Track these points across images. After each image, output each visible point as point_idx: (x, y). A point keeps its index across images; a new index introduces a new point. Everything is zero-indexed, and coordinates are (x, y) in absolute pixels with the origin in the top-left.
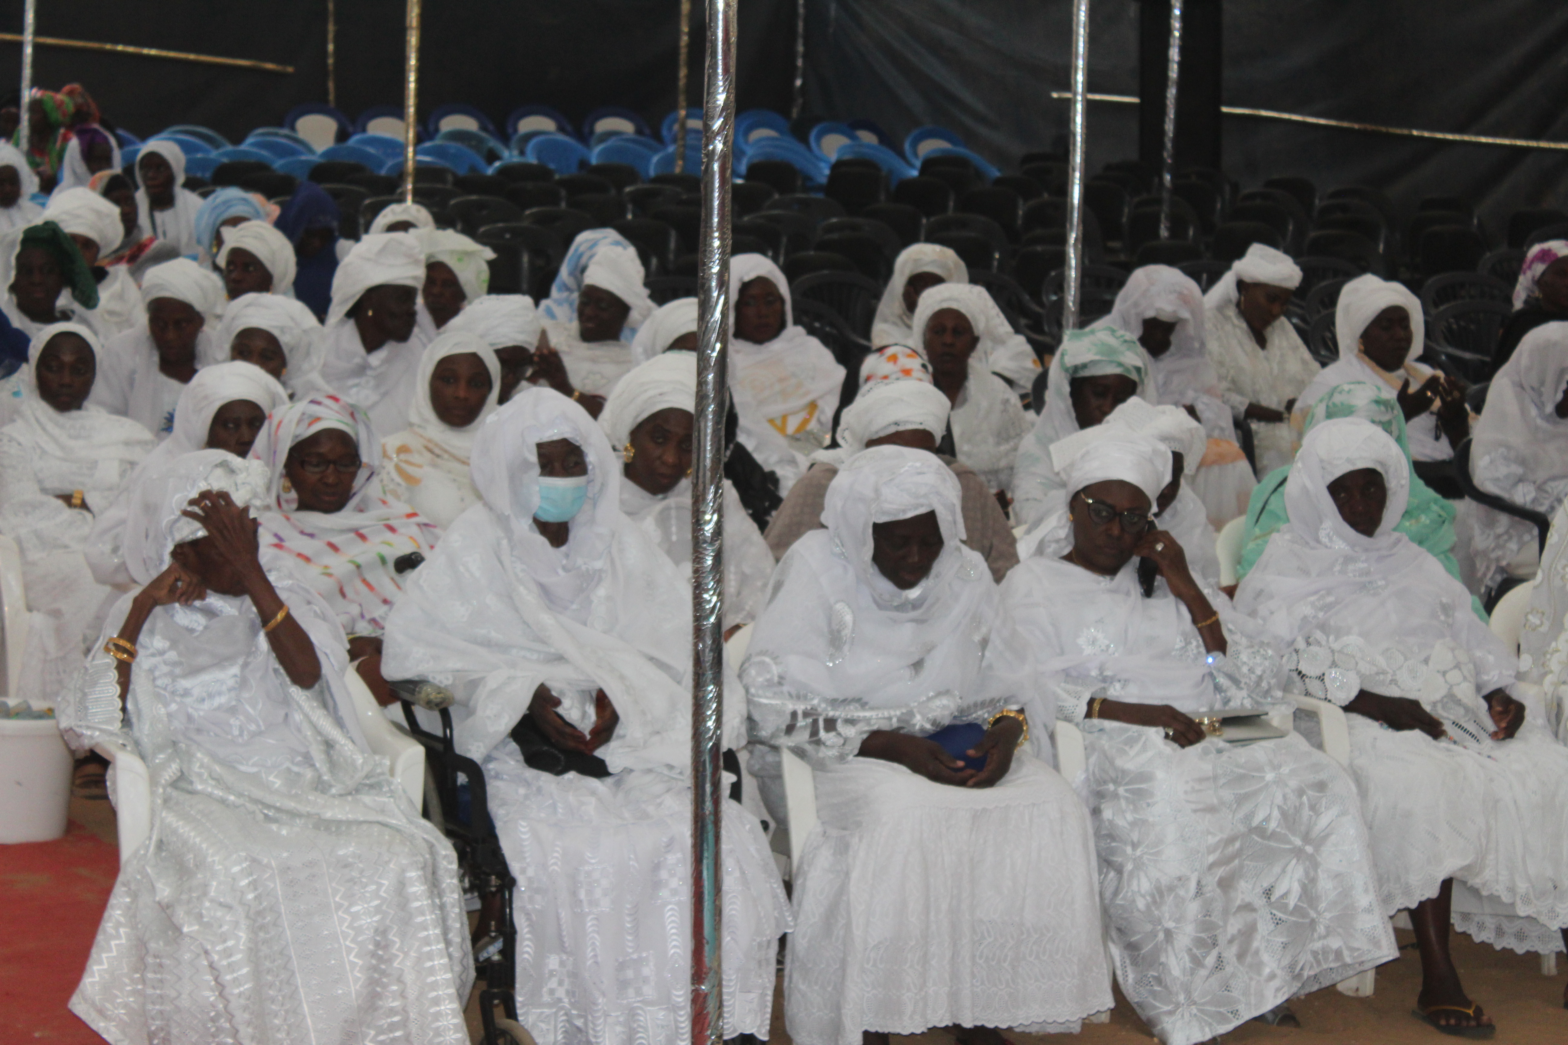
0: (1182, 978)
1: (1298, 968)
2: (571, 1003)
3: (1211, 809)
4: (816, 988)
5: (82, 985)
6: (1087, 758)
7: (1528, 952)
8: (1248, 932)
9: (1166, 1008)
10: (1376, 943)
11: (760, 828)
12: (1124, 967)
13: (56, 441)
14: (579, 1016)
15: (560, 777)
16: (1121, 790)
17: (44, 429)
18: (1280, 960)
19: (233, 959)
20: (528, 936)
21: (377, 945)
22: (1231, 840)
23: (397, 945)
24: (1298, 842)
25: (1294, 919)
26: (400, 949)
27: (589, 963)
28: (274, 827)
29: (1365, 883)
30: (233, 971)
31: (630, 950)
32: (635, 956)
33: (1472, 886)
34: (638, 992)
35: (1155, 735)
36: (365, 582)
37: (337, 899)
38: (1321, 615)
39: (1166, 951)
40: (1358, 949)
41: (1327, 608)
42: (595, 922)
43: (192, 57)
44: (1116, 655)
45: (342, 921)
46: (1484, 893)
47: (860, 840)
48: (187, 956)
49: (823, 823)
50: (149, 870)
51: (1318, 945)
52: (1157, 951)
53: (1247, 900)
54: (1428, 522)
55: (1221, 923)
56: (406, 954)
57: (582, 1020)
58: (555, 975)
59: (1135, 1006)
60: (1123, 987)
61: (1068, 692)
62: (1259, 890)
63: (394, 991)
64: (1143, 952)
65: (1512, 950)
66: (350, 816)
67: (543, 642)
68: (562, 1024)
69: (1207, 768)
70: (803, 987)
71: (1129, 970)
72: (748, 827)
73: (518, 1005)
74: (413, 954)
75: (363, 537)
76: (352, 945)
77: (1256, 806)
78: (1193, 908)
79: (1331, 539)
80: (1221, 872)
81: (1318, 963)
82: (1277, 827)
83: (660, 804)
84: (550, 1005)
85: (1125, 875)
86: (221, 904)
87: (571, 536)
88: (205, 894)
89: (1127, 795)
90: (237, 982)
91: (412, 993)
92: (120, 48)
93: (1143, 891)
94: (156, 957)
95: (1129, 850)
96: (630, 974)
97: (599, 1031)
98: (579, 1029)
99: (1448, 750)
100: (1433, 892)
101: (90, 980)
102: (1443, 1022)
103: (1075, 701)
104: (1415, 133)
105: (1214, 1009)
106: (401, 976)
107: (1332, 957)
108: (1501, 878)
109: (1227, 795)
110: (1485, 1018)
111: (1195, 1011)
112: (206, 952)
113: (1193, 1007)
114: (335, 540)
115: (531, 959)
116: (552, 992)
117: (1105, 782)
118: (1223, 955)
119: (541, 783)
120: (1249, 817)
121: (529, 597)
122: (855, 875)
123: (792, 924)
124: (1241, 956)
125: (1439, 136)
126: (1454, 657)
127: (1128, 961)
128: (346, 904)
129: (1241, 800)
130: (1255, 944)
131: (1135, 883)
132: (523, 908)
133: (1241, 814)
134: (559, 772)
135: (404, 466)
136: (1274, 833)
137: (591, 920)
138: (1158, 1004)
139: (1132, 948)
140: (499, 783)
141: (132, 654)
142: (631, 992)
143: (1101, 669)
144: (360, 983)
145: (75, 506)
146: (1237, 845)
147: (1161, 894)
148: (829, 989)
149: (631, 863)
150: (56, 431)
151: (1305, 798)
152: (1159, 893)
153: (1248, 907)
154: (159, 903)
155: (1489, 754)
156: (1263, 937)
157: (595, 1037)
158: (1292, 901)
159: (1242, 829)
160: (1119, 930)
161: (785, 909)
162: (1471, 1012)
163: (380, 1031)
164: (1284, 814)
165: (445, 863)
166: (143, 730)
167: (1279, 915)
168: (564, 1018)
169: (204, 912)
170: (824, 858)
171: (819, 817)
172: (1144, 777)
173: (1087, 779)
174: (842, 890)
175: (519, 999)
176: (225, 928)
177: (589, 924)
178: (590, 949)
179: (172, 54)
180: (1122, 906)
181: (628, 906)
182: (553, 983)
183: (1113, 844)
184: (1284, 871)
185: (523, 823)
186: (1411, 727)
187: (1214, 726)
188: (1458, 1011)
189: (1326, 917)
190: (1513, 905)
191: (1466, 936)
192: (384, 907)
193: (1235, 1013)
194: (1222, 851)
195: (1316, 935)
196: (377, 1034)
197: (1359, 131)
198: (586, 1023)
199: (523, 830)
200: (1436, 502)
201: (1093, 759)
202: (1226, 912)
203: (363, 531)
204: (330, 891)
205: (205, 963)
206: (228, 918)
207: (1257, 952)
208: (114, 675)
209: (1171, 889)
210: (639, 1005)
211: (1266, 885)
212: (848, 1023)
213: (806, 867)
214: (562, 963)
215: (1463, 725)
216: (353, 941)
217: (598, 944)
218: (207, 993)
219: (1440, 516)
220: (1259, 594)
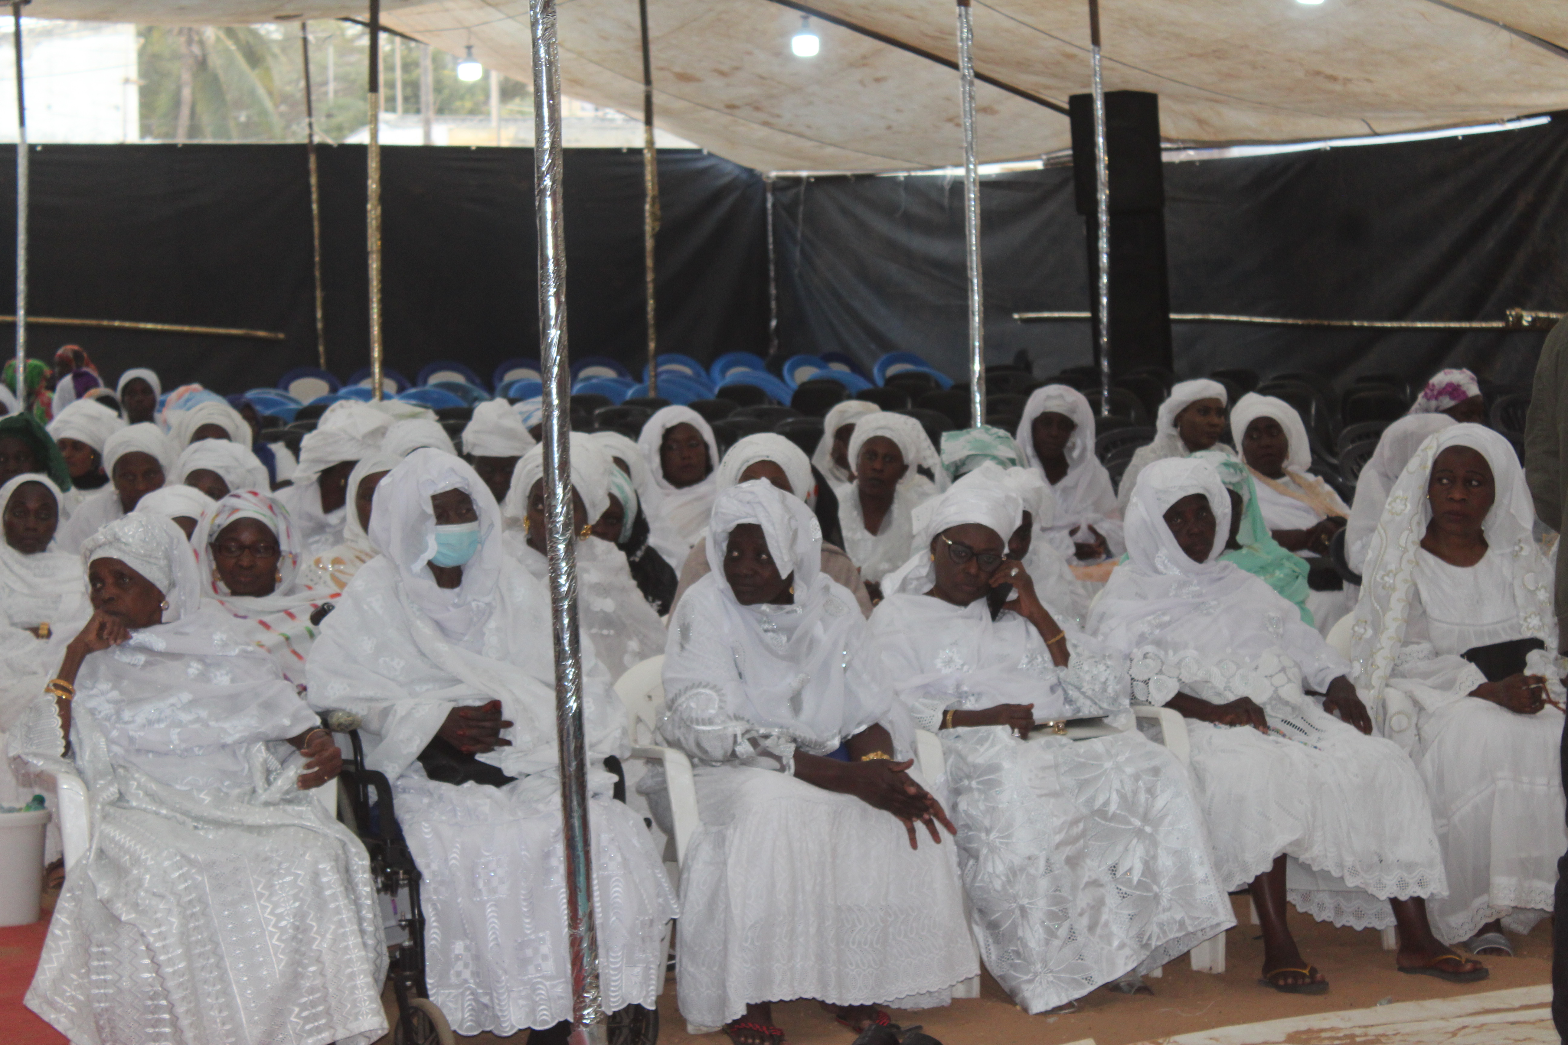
0: (1037, 949)
1: (1146, 938)
2: (476, 983)
3: (1055, 795)
4: (704, 969)
5: (34, 983)
6: (946, 761)
7: (1366, 928)
8: (1097, 906)
9: (1025, 978)
10: (1214, 912)
11: (643, 825)
12: (987, 946)
13: (24, 581)
14: (485, 994)
15: (460, 787)
16: (974, 784)
17: (11, 570)
18: (1128, 930)
19: (168, 942)
20: (435, 924)
21: (297, 928)
22: (1075, 822)
23: (315, 929)
24: (1137, 823)
25: (1139, 893)
26: (317, 933)
27: (491, 944)
28: (202, 833)
29: (1201, 857)
30: (167, 953)
31: (528, 932)
32: (533, 937)
33: (1303, 863)
34: (538, 968)
35: (1002, 733)
36: (295, 653)
37: (259, 889)
38: (1157, 632)
39: (1023, 925)
40: (1199, 918)
41: (1162, 626)
42: (493, 908)
43: (186, 328)
44: (970, 672)
45: (264, 908)
46: (1315, 868)
47: (735, 829)
48: (127, 943)
49: (705, 824)
50: (90, 874)
51: (1164, 917)
52: (1014, 926)
53: (1094, 877)
54: (1282, 576)
55: (1070, 898)
56: (323, 937)
57: (488, 997)
58: (461, 959)
59: (998, 980)
60: (987, 964)
61: (925, 705)
62: (1104, 868)
63: (313, 972)
64: (1002, 929)
65: (1351, 928)
66: (269, 821)
67: (441, 669)
68: (469, 1003)
69: (1048, 757)
70: (691, 969)
71: (992, 948)
72: (631, 822)
73: (429, 986)
74: (329, 936)
75: (291, 616)
76: (274, 930)
77: (1096, 791)
78: (1043, 884)
79: (1166, 567)
80: (1068, 851)
81: (1164, 933)
82: (1117, 809)
83: (549, 801)
84: (457, 986)
85: (981, 858)
86: (154, 894)
87: (465, 579)
88: (140, 886)
89: (980, 787)
90: (170, 962)
91: (330, 972)
92: (117, 323)
93: (998, 872)
94: (98, 946)
95: (983, 835)
96: (529, 952)
97: (504, 1006)
98: (486, 1006)
99: (1277, 742)
100: (1266, 867)
101: (43, 977)
102: (1281, 982)
103: (932, 712)
104: (1355, 324)
105: (1068, 976)
106: (319, 957)
107: (1176, 927)
108: (1329, 855)
109: (1069, 781)
110: (1318, 976)
111: (1051, 979)
112: (143, 935)
113: (1050, 975)
114: (267, 619)
115: (438, 945)
116: (458, 974)
117: (961, 780)
118: (1076, 926)
119: (442, 792)
120: (1091, 800)
121: (425, 629)
122: (731, 861)
123: (677, 911)
124: (1092, 928)
125: (1378, 324)
126: (1280, 661)
127: (991, 940)
128: (267, 893)
129: (1082, 785)
130: (1104, 917)
131: (990, 864)
132: (429, 900)
133: (1082, 799)
134: (459, 782)
135: (338, 575)
136: (1114, 815)
137: (491, 906)
138: (1018, 975)
139: (992, 926)
140: (406, 796)
141: (70, 692)
142: (531, 968)
143: (958, 686)
144: (283, 964)
145: (42, 637)
146: (1081, 826)
147: (1015, 874)
148: (715, 969)
149: (523, 853)
150: (23, 572)
151: (1141, 783)
152: (1013, 873)
153: (1095, 883)
154: (101, 901)
155: (1316, 744)
156: (1111, 910)
157: (501, 1010)
158: (1136, 877)
159: (1085, 811)
160: (981, 911)
161: (670, 897)
162: (1306, 972)
163: (304, 1007)
164: (1123, 797)
165: (357, 859)
166: (84, 757)
167: (1124, 889)
168: (471, 997)
169: (139, 901)
170: (706, 852)
171: (701, 819)
172: (994, 768)
173: (947, 781)
174: (721, 878)
175: (430, 981)
176: (159, 915)
177: (489, 910)
178: (490, 933)
179: (166, 327)
180: (980, 887)
181: (523, 892)
182: (459, 966)
183: (970, 833)
184: (1126, 850)
185: (426, 825)
186: (1242, 723)
187: (1058, 726)
188: (1294, 972)
189: (1166, 891)
190: (1342, 878)
191: (1307, 916)
192: (301, 895)
193: (1089, 979)
194: (1067, 832)
195: (1160, 908)
196: (301, 1011)
197: (1302, 326)
198: (492, 1000)
199: (426, 830)
200: (1288, 558)
201: (951, 760)
202: (1074, 888)
203: (292, 611)
204: (252, 883)
205: (143, 948)
206: (161, 906)
207: (1106, 924)
208: (55, 709)
209: (1023, 869)
210: (539, 980)
211: (1110, 863)
212: (732, 993)
213: (690, 862)
214: (467, 948)
215: (1292, 721)
216: (275, 926)
217: (497, 927)
218: (146, 975)
219: (1294, 571)
220: (1102, 617)
